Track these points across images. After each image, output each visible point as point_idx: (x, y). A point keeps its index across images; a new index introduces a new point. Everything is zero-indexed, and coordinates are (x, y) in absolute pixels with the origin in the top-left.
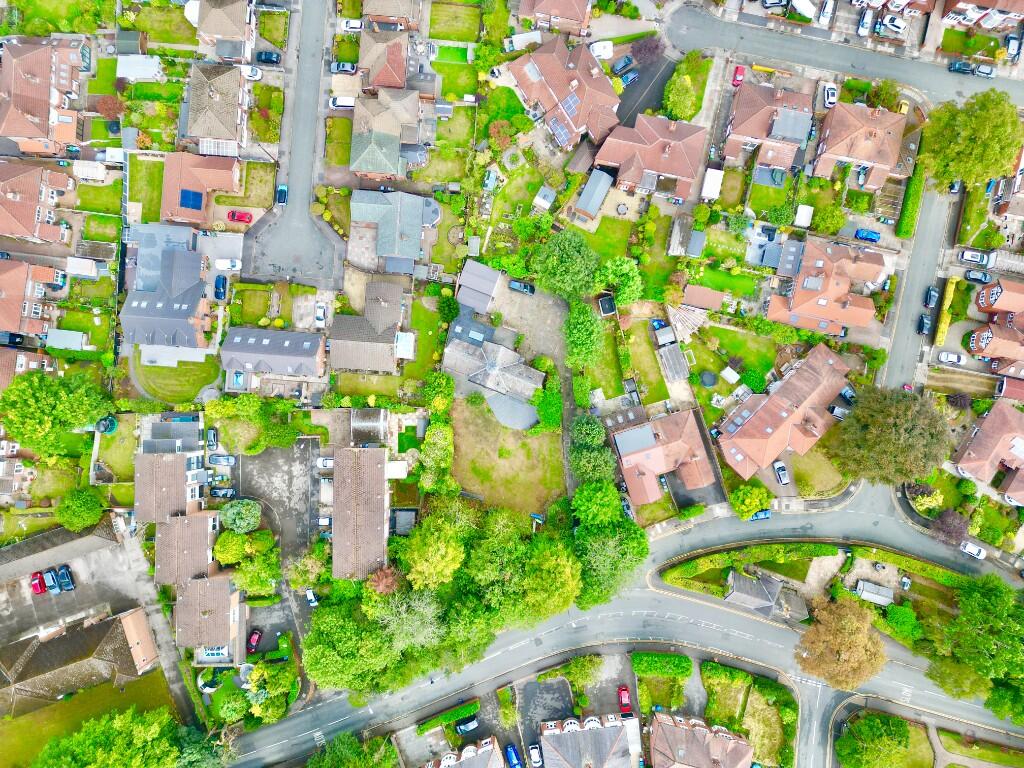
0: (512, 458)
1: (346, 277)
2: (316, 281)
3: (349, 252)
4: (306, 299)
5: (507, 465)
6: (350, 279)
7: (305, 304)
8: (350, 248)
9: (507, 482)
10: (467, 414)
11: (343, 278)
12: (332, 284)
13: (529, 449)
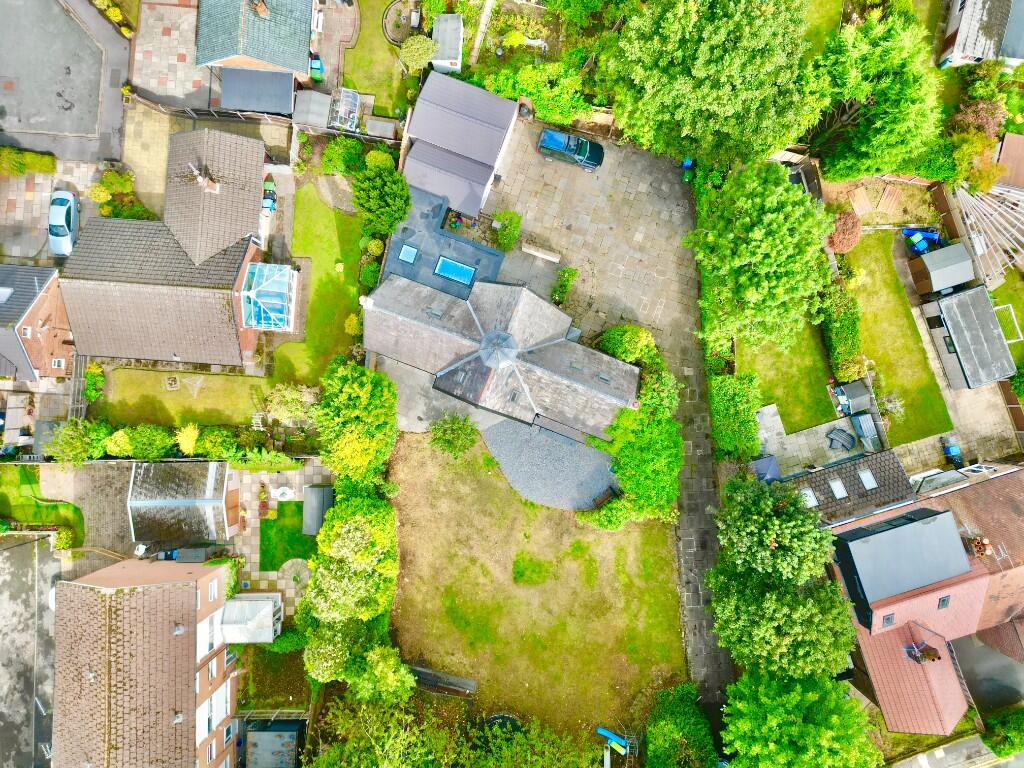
0: (549, 583)
1: (130, 128)
2: (55, 138)
3: (136, 65)
4: (31, 185)
5: (536, 602)
6: (138, 134)
7: (29, 196)
8: (138, 56)
9: (536, 647)
10: (433, 471)
11: (121, 131)
12: (95, 146)
13: (592, 561)
